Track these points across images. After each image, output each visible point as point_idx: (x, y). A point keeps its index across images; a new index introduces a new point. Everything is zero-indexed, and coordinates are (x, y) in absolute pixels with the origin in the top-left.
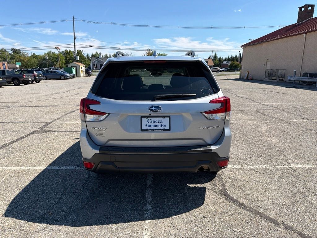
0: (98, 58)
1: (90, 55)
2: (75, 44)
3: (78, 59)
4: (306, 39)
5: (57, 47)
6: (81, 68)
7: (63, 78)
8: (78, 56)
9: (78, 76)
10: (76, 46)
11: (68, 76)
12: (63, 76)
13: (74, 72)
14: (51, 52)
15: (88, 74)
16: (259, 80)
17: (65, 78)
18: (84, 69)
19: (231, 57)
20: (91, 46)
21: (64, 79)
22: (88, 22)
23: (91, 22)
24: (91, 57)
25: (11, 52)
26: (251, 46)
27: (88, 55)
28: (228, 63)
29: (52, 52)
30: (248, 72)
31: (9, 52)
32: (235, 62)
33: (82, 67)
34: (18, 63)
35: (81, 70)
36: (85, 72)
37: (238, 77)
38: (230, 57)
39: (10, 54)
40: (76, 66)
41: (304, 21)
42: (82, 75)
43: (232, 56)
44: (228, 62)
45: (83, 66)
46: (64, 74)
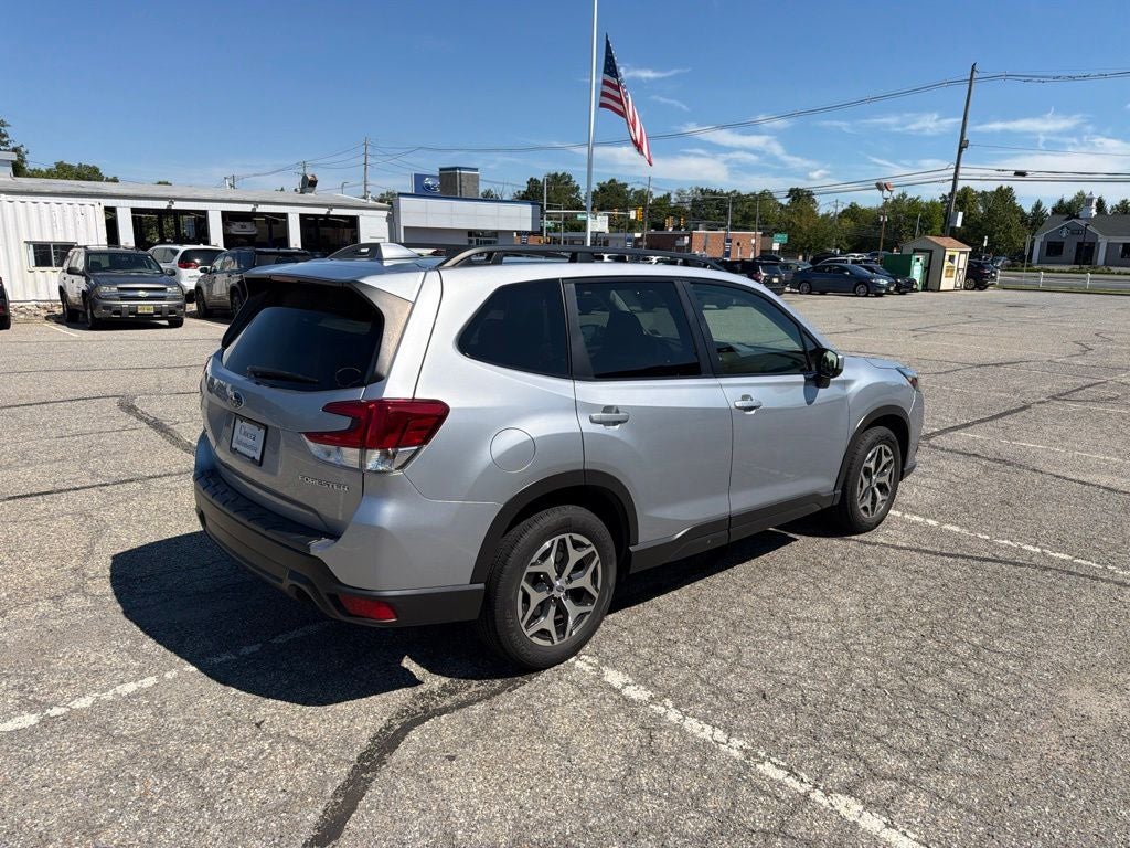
0: (1078, 217)
1: (1048, 207)
2: (957, 167)
3: (959, 224)
5: (883, 182)
6: (947, 258)
7: (862, 289)
8: (961, 214)
9: (929, 287)
10: (960, 177)
11: (882, 287)
12: (866, 285)
13: (917, 272)
14: (904, 195)
15: (976, 282)
17: (868, 292)
18: (962, 261)
20: (1022, 174)
21: (866, 296)
22: (1028, 79)
23: (1042, 79)
24: (1049, 212)
25: (785, 202)
27: (1038, 205)
29: (909, 196)
31: (780, 201)
33: (957, 254)
34: (779, 236)
35: (947, 264)
36: (962, 275)
39: (782, 206)
40: (931, 252)
42: (947, 283)
45: (961, 252)
46: (869, 278)
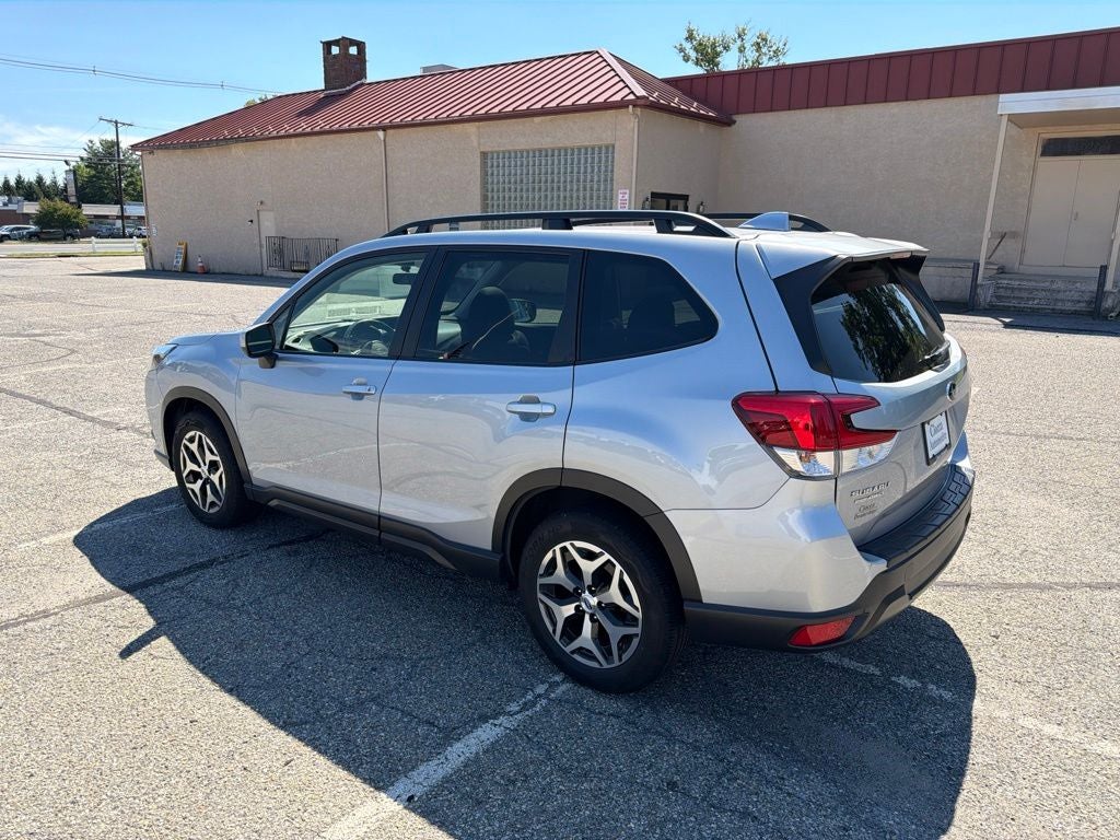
4: (388, 148)
16: (240, 275)
19: (19, 181)
26: (179, 152)
28: (11, 207)
30: (183, 247)
32: (59, 204)
37: (140, 263)
38: (12, 183)
41: (348, 88)
43: (20, 177)
44: (10, 201)
